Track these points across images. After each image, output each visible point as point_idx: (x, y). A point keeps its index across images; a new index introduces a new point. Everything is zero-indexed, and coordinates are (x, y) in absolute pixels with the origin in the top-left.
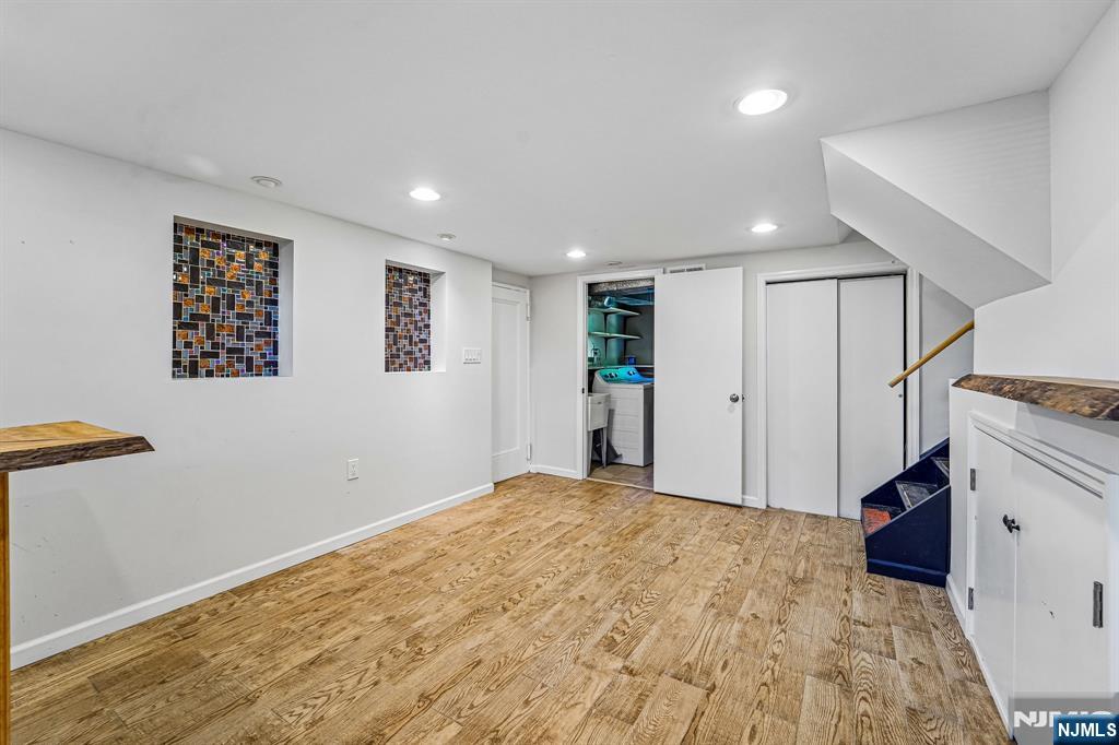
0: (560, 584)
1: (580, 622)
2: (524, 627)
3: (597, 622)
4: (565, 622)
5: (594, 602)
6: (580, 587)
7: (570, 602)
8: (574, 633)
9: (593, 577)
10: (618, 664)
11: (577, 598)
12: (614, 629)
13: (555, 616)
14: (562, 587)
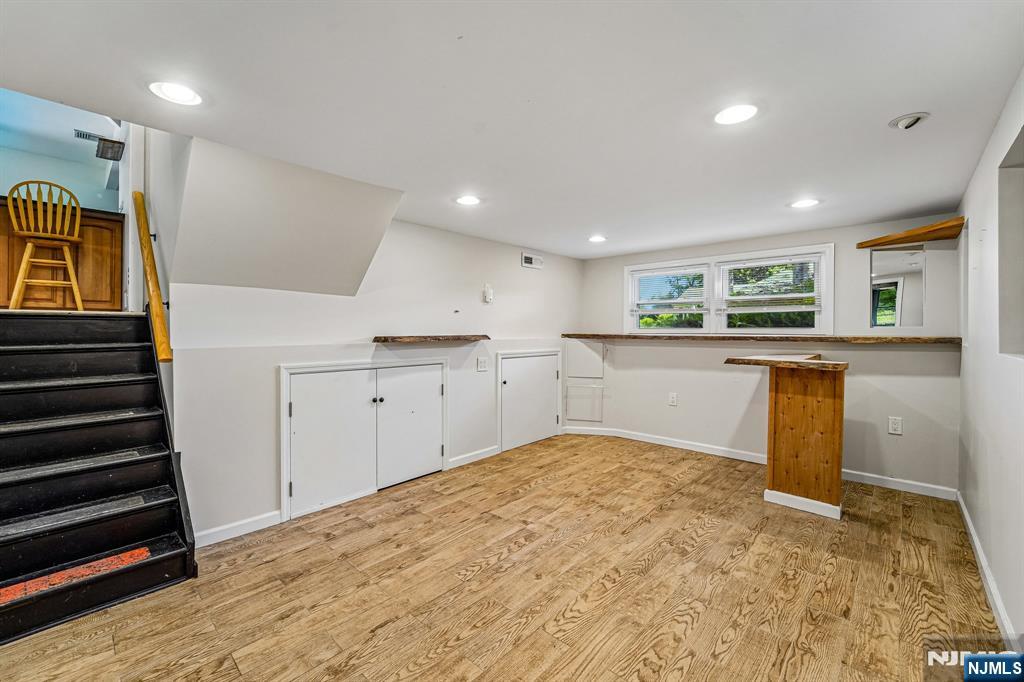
0: (559, 597)
1: (548, 553)
2: (595, 553)
3: (534, 553)
4: (560, 555)
5: (527, 571)
6: (537, 590)
7: (553, 573)
8: (554, 545)
9: (516, 604)
10: (530, 527)
11: (544, 577)
12: (521, 547)
13: (568, 561)
14: (558, 592)
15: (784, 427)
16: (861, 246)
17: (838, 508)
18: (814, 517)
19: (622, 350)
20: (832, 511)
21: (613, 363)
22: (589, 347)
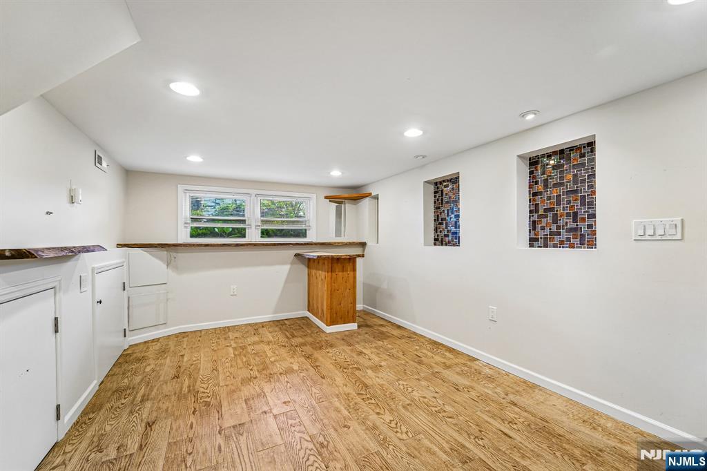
15: (334, 290)
16: (326, 197)
17: (356, 324)
18: (347, 333)
19: (183, 256)
20: (353, 326)
21: (176, 268)
22: (151, 255)
